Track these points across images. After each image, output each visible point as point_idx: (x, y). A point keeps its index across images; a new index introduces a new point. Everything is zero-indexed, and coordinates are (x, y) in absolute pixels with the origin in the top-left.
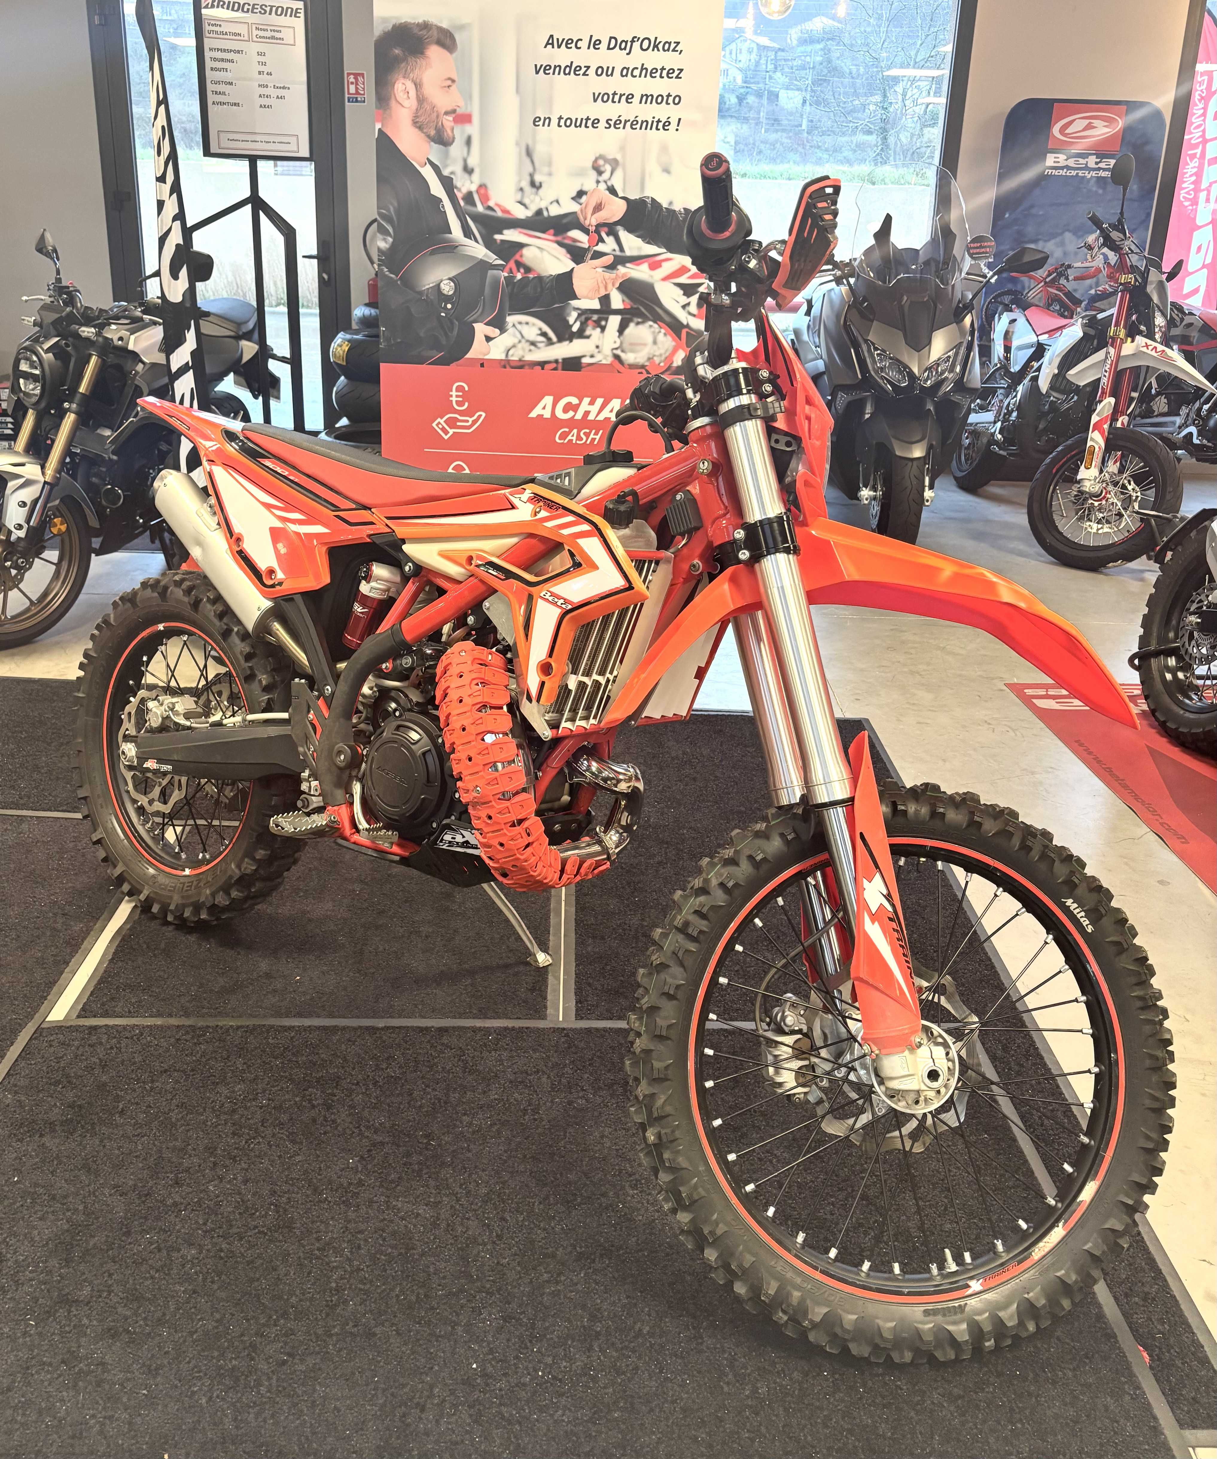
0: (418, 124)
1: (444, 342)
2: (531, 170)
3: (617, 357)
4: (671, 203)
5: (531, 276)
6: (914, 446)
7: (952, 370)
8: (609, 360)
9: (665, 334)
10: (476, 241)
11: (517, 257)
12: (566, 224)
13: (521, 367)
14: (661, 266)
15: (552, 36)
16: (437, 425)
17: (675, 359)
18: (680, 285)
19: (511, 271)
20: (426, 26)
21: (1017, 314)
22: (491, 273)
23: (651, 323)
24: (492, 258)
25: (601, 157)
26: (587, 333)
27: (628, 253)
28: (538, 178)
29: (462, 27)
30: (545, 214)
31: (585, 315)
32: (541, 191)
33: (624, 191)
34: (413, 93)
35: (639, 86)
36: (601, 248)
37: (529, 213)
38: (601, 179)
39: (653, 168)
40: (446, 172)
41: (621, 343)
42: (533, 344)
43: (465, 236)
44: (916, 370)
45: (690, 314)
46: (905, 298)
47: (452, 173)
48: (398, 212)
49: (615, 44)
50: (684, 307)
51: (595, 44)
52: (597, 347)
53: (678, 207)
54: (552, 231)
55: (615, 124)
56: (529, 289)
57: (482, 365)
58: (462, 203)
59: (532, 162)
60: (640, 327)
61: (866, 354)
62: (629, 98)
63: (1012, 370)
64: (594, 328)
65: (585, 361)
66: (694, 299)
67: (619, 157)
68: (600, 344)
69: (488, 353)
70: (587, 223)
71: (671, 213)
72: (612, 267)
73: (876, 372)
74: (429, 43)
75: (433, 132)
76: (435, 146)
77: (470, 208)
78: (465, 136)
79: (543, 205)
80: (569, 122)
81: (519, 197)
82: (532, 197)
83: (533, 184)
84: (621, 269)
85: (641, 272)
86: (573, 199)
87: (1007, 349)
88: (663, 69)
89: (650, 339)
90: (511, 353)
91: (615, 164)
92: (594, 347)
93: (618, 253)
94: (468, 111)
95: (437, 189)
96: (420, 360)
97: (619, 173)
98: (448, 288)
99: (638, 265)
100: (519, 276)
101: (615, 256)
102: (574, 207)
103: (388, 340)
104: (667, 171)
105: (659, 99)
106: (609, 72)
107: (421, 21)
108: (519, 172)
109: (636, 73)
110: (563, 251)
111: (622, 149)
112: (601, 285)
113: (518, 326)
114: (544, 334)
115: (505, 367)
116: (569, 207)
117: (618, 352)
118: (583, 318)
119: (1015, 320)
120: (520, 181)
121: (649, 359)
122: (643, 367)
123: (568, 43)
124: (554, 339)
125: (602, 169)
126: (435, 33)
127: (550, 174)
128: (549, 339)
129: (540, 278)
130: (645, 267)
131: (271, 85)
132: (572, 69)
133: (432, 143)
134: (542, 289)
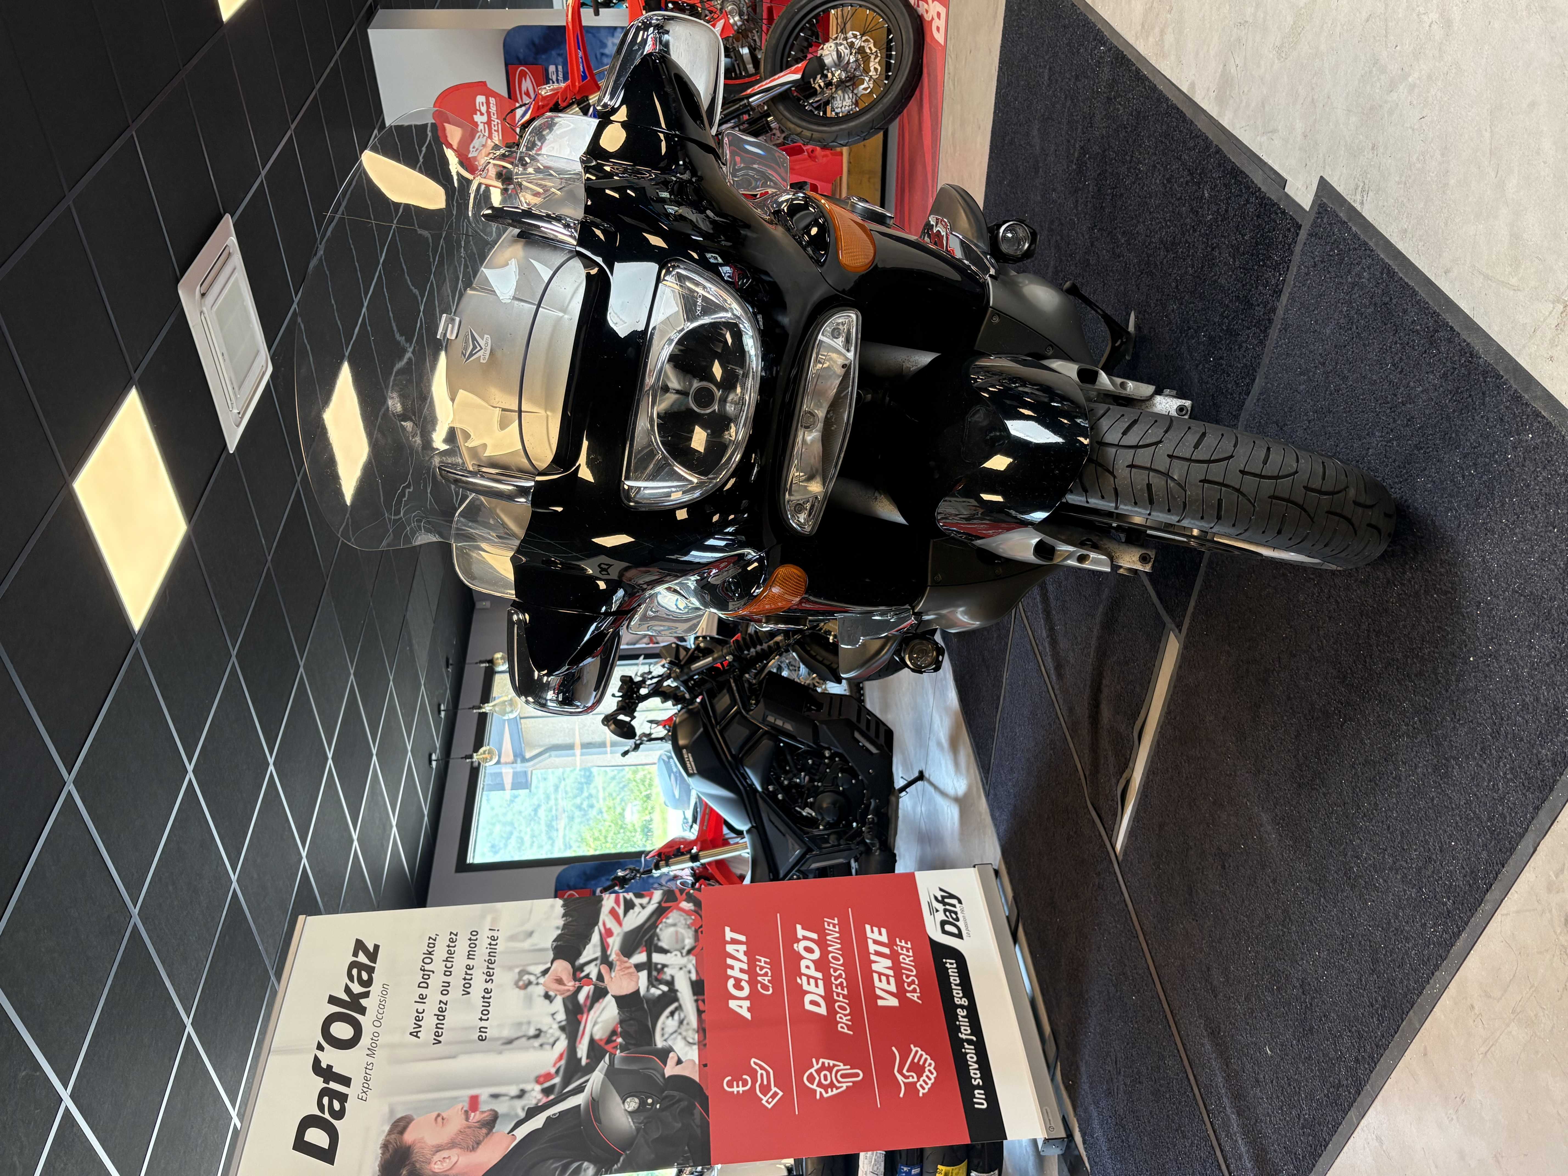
0: (475, 1146)
1: (686, 1103)
2: (524, 1040)
3: (689, 952)
5: (619, 1030)
8: (692, 958)
9: (667, 918)
10: (587, 1081)
11: (602, 1044)
12: (573, 1006)
13: (704, 1030)
14: (609, 929)
15: (411, 1034)
16: (769, 1103)
17: (687, 909)
18: (626, 913)
20: (385, 1146)
22: (617, 1065)
23: (658, 930)
24: (603, 1065)
25: (516, 984)
26: (668, 978)
27: (598, 954)
28: (532, 1032)
30: (564, 1023)
31: (653, 981)
32: (544, 1029)
34: (444, 1154)
35: (460, 961)
36: (594, 976)
37: (563, 1037)
39: (527, 944)
40: (522, 1115)
41: (676, 950)
42: (681, 1022)
43: (583, 1090)
45: (649, 902)
47: (523, 1109)
48: (560, 1158)
49: (424, 984)
50: (643, 907)
51: (422, 997)
52: (681, 969)
54: (579, 1016)
55: (489, 976)
56: (631, 1030)
57: (705, 1065)
58: (552, 1097)
59: (517, 1038)
60: (661, 937)
62: (469, 967)
64: (665, 973)
65: (694, 978)
66: (637, 901)
67: (517, 970)
68: (677, 968)
69: (693, 1061)
70: (572, 989)
71: (565, 926)
72: (611, 965)
74: (401, 1141)
75: (484, 1131)
76: (497, 1126)
78: (490, 1099)
79: (556, 1026)
80: (485, 1012)
81: (548, 1047)
82: (548, 1035)
83: (537, 1036)
84: (613, 957)
85: (615, 943)
88: (449, 946)
89: (672, 929)
90: (691, 1041)
91: (523, 973)
92: (682, 972)
94: (467, 1099)
95: (537, 1122)
96: (705, 1126)
97: (531, 969)
98: (632, 1104)
99: (608, 945)
100: (620, 1040)
101: (602, 963)
104: (530, 934)
105: (473, 944)
106: (446, 985)
107: (380, 1151)
108: (526, 1049)
109: (449, 965)
110: (597, 1005)
111: (511, 968)
112: (627, 972)
113: (666, 1036)
114: (672, 1014)
115: (705, 1045)
117: (684, 952)
118: (655, 983)
120: (534, 1047)
121: (689, 927)
122: (696, 931)
123: (418, 1020)
124: (675, 1005)
125: (527, 982)
126: (393, 1136)
128: (676, 1009)
129: (621, 1022)
130: (610, 941)
132: (441, 1015)
133: (494, 1130)
134: (631, 1019)
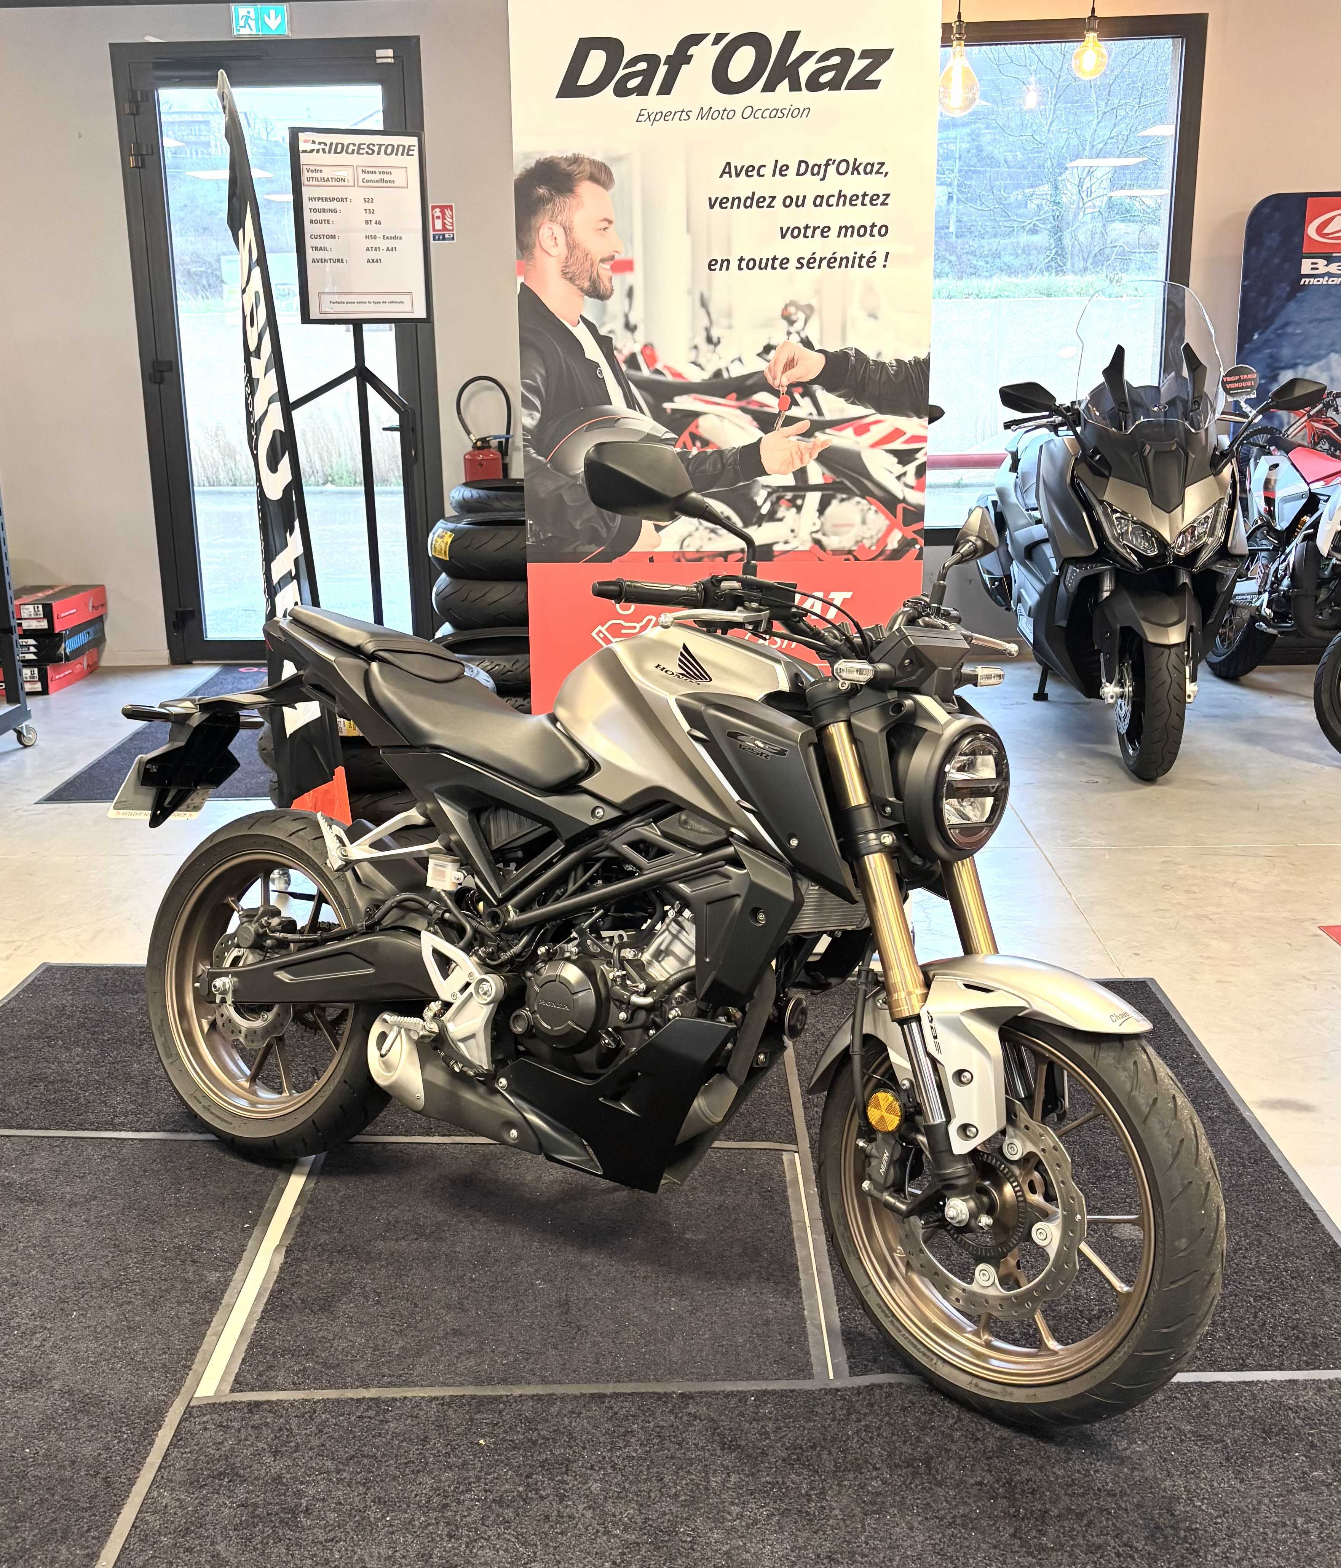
0: (569, 276)
1: (605, 535)
2: (706, 323)
3: (817, 542)
4: (879, 354)
5: (709, 450)
6: (1170, 629)
7: (1211, 534)
8: (807, 546)
9: (876, 512)
10: (642, 411)
11: (691, 428)
12: (750, 386)
13: (700, 560)
14: (868, 430)
15: (728, 164)
16: (598, 634)
17: (889, 540)
18: (894, 452)
19: (685, 446)
20: (576, 160)
21: (1278, 457)
22: (661, 449)
23: (858, 499)
24: (661, 431)
25: (792, 303)
26: (779, 515)
27: (828, 416)
28: (715, 334)
29: (619, 159)
30: (725, 375)
31: (777, 494)
32: (719, 348)
33: (821, 342)
34: (561, 239)
35: (837, 216)
36: (794, 412)
37: (706, 375)
38: (792, 329)
39: (856, 312)
40: (603, 332)
41: (822, 525)
43: (629, 406)
44: (1167, 535)
45: (906, 485)
46: (1148, 448)
47: (610, 332)
48: (546, 380)
49: (805, 168)
50: (898, 478)
51: (781, 170)
52: (793, 531)
53: (888, 358)
54: (734, 395)
55: (809, 263)
56: (707, 466)
57: (651, 560)
58: (624, 367)
59: (708, 313)
60: (845, 504)
61: (1103, 519)
62: (825, 231)
63: (1278, 528)
64: (788, 509)
65: (776, 548)
66: (911, 468)
67: (813, 303)
68: (795, 526)
69: (660, 544)
70: (777, 383)
71: (881, 366)
72: (808, 434)
73: (1117, 540)
74: (581, 180)
75: (586, 284)
76: (590, 300)
77: (633, 373)
78: (627, 287)
79: (722, 365)
80: (752, 264)
81: (692, 356)
82: (709, 355)
83: (709, 340)
84: (821, 437)
85: (844, 439)
86: (759, 355)
87: (1270, 501)
88: (865, 195)
89: (858, 518)
90: (685, 543)
91: (809, 310)
92: (789, 532)
93: (816, 417)
94: (628, 257)
95: (593, 351)
96: (575, 557)
97: (814, 322)
99: (841, 430)
100: (694, 451)
102: (760, 365)
103: (535, 534)
104: (873, 316)
105: (863, 231)
106: (800, 202)
107: (569, 154)
108: (693, 327)
109: (833, 201)
110: (749, 418)
111: (818, 292)
112: (796, 458)
115: (679, 561)
116: (754, 365)
117: (818, 536)
118: (774, 497)
119: (1276, 466)
120: (694, 338)
121: (857, 542)
122: (850, 552)
123: (749, 171)
125: (794, 318)
126: (588, 168)
127: (730, 327)
129: (720, 453)
130: (849, 432)
131: (379, 235)
132: (754, 201)
133: (586, 297)
134: (724, 466)
